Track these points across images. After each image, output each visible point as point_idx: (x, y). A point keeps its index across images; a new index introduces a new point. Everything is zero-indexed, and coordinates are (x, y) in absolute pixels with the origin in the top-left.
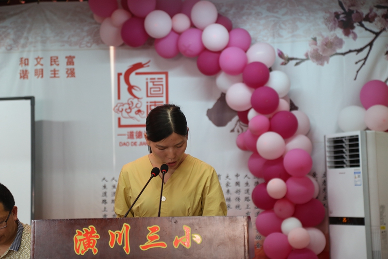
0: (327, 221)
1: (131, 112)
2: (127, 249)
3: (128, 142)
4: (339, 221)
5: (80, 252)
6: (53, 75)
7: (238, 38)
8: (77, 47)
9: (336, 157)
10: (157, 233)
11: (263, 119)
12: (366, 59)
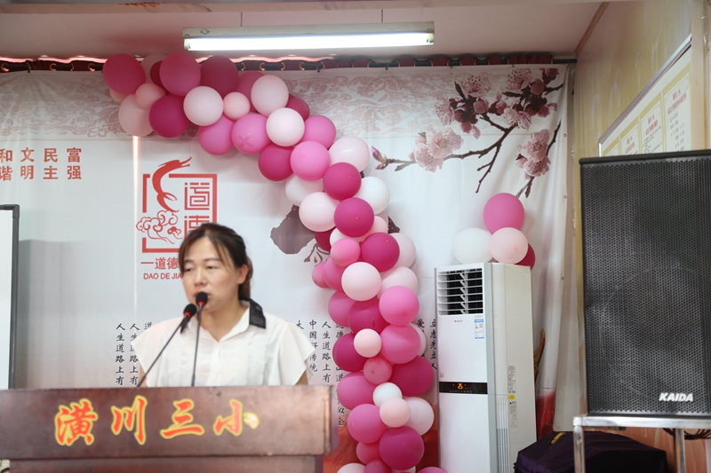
0: (436, 388)
1: (161, 230)
2: (141, 437)
3: (156, 274)
4: (451, 387)
5: (65, 441)
6: (48, 176)
7: (317, 128)
8: (85, 136)
9: (450, 299)
10: (190, 412)
11: (352, 244)
12: (491, 164)
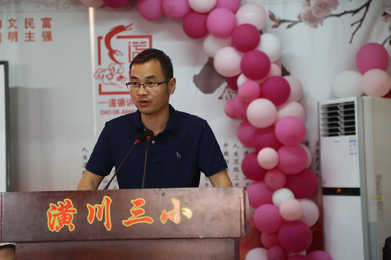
0: (320, 192)
1: (112, 78)
2: (108, 225)
3: (109, 111)
4: (333, 191)
5: (55, 229)
6: (28, 39)
8: (54, 8)
9: (330, 125)
10: (142, 207)
11: (254, 85)
12: (362, 21)
